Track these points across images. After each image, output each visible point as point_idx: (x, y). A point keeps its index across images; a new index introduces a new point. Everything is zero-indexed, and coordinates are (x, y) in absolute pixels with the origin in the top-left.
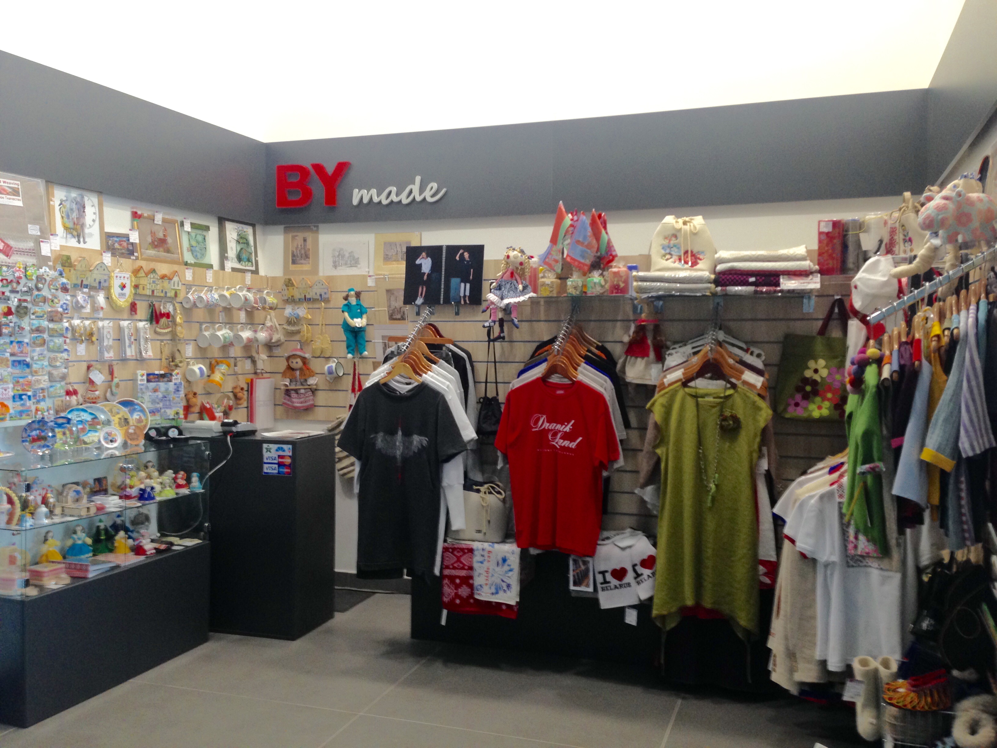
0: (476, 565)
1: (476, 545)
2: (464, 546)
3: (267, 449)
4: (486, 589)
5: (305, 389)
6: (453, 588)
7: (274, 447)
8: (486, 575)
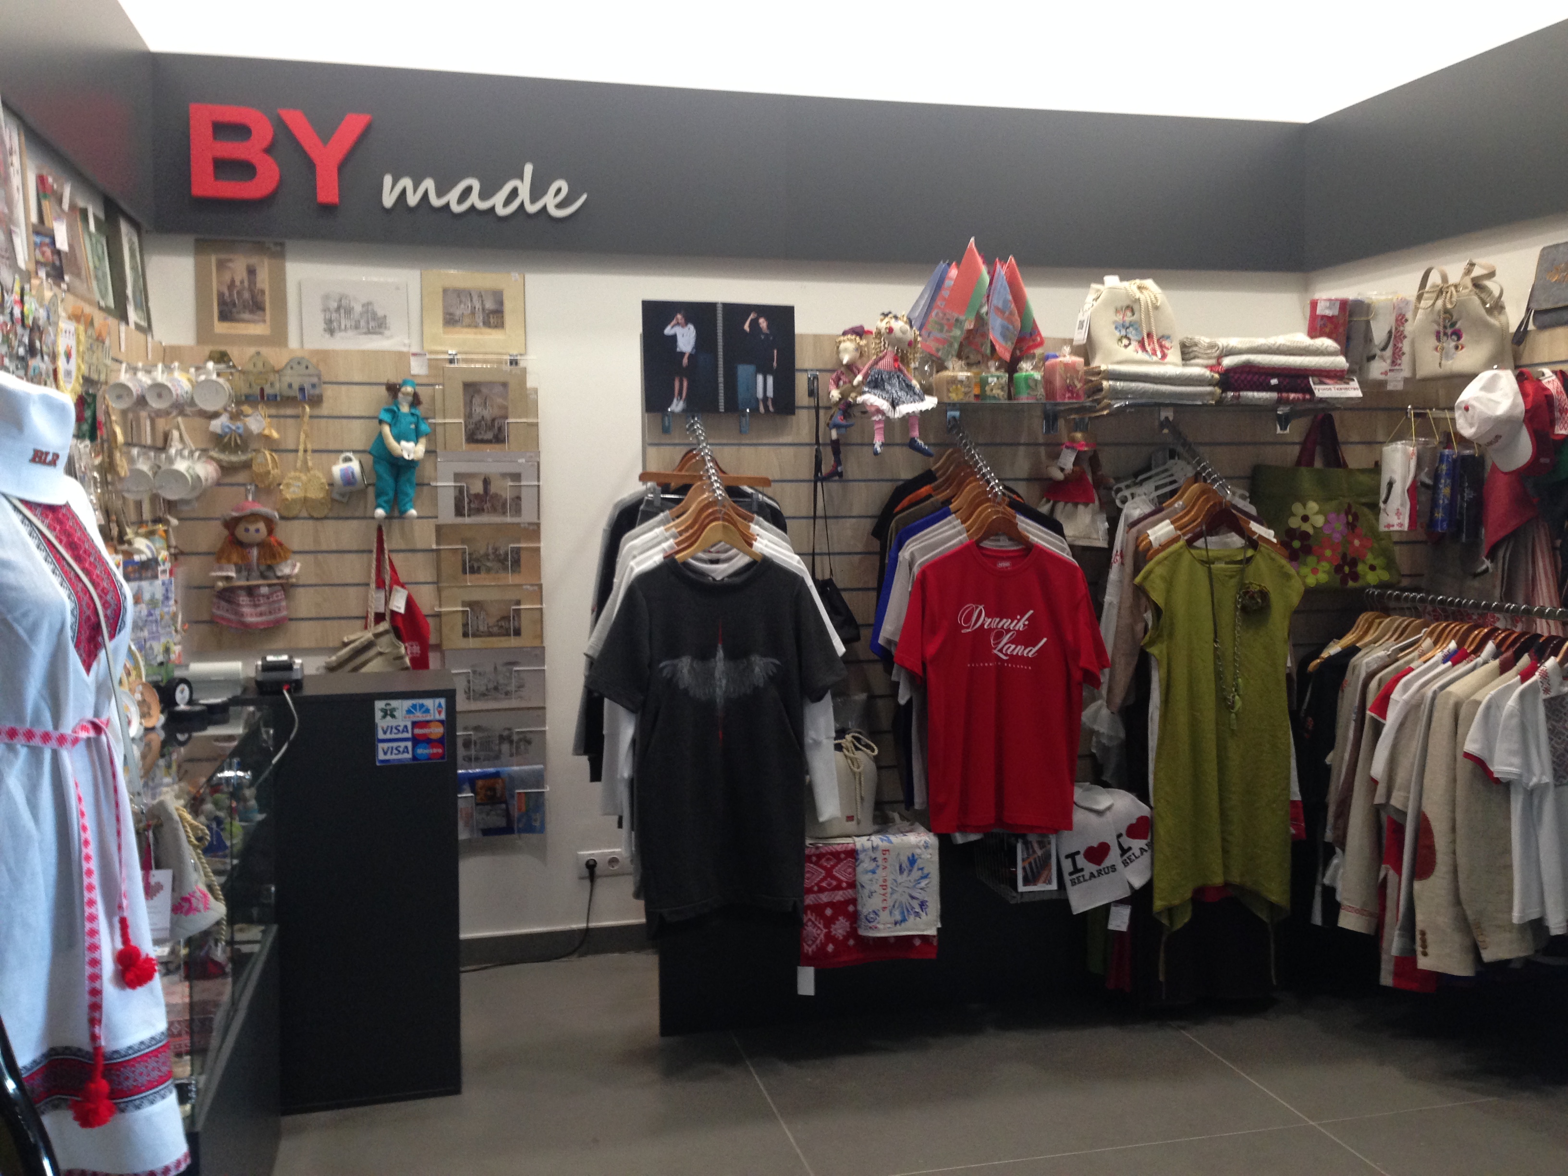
0: (863, 878)
1: (861, 843)
2: (839, 848)
3: (383, 710)
4: (884, 916)
5: (269, 586)
6: (821, 926)
7: (402, 706)
8: (883, 892)
